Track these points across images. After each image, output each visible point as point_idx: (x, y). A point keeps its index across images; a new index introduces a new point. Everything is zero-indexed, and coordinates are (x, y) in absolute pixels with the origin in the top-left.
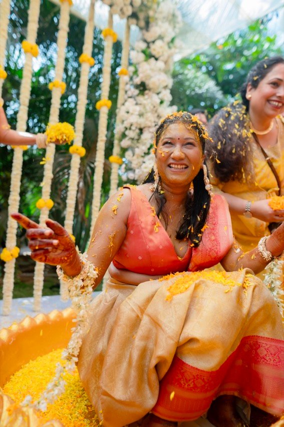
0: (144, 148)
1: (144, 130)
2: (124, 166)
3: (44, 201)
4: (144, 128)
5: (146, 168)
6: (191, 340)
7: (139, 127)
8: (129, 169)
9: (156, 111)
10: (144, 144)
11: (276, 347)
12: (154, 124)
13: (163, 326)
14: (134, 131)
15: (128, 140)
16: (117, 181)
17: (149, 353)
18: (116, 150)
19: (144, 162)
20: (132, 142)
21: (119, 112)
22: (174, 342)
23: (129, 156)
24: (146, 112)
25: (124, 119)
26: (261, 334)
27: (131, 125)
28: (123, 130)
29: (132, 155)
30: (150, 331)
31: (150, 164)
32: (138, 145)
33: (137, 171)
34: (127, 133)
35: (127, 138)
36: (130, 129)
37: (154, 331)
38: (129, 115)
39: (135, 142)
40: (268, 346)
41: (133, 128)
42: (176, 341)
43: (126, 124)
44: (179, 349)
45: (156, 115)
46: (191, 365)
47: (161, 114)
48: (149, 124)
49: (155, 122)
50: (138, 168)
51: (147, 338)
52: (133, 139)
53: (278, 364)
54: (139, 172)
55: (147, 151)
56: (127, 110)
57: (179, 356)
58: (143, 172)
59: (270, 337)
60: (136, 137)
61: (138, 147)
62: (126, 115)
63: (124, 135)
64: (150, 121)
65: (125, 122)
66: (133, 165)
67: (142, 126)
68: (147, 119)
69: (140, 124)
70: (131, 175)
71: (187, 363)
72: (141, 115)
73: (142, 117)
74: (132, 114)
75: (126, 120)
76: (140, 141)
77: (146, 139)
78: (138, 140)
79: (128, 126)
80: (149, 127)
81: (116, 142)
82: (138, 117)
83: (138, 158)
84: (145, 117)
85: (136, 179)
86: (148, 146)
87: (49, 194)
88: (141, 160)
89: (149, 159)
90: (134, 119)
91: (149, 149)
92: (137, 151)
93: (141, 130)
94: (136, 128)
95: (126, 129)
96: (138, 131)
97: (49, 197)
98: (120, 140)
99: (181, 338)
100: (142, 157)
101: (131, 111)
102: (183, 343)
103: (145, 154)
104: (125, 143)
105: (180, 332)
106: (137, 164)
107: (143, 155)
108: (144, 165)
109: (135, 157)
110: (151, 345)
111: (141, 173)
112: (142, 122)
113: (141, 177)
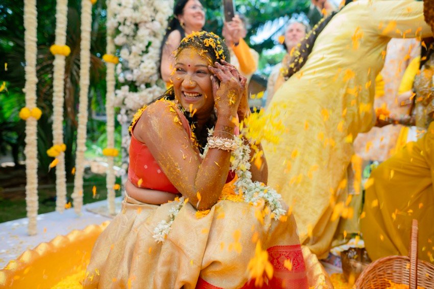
0: (142, 46)
1: (140, 25)
2: (120, 66)
3: (29, 110)
4: (140, 23)
5: (145, 68)
6: (214, 263)
7: (134, 22)
8: (125, 69)
9: (152, 5)
10: (142, 42)
11: (294, 252)
12: (150, 19)
13: (185, 251)
14: (128, 26)
15: (123, 36)
16: (114, 83)
17: (173, 276)
18: (110, 48)
19: (142, 62)
20: (127, 39)
21: (109, 3)
22: (197, 266)
23: (125, 54)
24: (141, 5)
25: (116, 12)
26: (281, 244)
27: (125, 20)
28: (116, 25)
29: (128, 53)
30: (172, 255)
31: (150, 63)
32: (134, 42)
33: (135, 71)
34: (121, 28)
35: (121, 35)
36: (124, 24)
37: (177, 254)
38: (122, 7)
39: (131, 38)
40: (288, 253)
41: (128, 23)
42: (199, 265)
43: (119, 18)
44: (203, 271)
45: (152, 9)
46: (216, 285)
47: (158, 8)
48: (145, 19)
49: (151, 16)
50: (136, 68)
51: (169, 262)
52: (128, 36)
53: (297, 267)
54: (138, 72)
55: (144, 49)
56: (119, 2)
57: (203, 278)
58: (142, 72)
59: (289, 245)
60: (132, 33)
61: (134, 45)
62: (118, 8)
63: (117, 32)
64: (146, 16)
65: (118, 16)
66: (131, 65)
67: (138, 21)
68: (143, 13)
69: (135, 19)
70: (129, 76)
71: (212, 284)
72: (135, 8)
73: (136, 11)
74: (125, 7)
75: (119, 14)
76: (136, 38)
77: (143, 36)
78: (134, 36)
79: (122, 21)
80: (146, 22)
81: (109, 39)
82: (132, 10)
83: (135, 56)
84: (140, 10)
85: (134, 80)
86: (146, 43)
87: (35, 101)
88: (139, 58)
89: (148, 59)
90: (127, 13)
91: (147, 47)
92: (134, 49)
93: (136, 25)
94: (131, 23)
95: (120, 24)
96: (133, 27)
97: (35, 105)
98: (114, 37)
99: (203, 262)
100: (140, 55)
101: (123, 4)
102: (206, 266)
103: (143, 52)
104: (120, 40)
105: (202, 256)
106: (134, 64)
107: (141, 53)
108: (143, 65)
109: (132, 56)
110: (174, 269)
111: (140, 73)
112: (137, 16)
113: (140, 77)
